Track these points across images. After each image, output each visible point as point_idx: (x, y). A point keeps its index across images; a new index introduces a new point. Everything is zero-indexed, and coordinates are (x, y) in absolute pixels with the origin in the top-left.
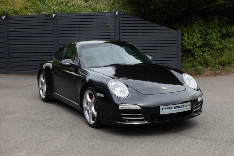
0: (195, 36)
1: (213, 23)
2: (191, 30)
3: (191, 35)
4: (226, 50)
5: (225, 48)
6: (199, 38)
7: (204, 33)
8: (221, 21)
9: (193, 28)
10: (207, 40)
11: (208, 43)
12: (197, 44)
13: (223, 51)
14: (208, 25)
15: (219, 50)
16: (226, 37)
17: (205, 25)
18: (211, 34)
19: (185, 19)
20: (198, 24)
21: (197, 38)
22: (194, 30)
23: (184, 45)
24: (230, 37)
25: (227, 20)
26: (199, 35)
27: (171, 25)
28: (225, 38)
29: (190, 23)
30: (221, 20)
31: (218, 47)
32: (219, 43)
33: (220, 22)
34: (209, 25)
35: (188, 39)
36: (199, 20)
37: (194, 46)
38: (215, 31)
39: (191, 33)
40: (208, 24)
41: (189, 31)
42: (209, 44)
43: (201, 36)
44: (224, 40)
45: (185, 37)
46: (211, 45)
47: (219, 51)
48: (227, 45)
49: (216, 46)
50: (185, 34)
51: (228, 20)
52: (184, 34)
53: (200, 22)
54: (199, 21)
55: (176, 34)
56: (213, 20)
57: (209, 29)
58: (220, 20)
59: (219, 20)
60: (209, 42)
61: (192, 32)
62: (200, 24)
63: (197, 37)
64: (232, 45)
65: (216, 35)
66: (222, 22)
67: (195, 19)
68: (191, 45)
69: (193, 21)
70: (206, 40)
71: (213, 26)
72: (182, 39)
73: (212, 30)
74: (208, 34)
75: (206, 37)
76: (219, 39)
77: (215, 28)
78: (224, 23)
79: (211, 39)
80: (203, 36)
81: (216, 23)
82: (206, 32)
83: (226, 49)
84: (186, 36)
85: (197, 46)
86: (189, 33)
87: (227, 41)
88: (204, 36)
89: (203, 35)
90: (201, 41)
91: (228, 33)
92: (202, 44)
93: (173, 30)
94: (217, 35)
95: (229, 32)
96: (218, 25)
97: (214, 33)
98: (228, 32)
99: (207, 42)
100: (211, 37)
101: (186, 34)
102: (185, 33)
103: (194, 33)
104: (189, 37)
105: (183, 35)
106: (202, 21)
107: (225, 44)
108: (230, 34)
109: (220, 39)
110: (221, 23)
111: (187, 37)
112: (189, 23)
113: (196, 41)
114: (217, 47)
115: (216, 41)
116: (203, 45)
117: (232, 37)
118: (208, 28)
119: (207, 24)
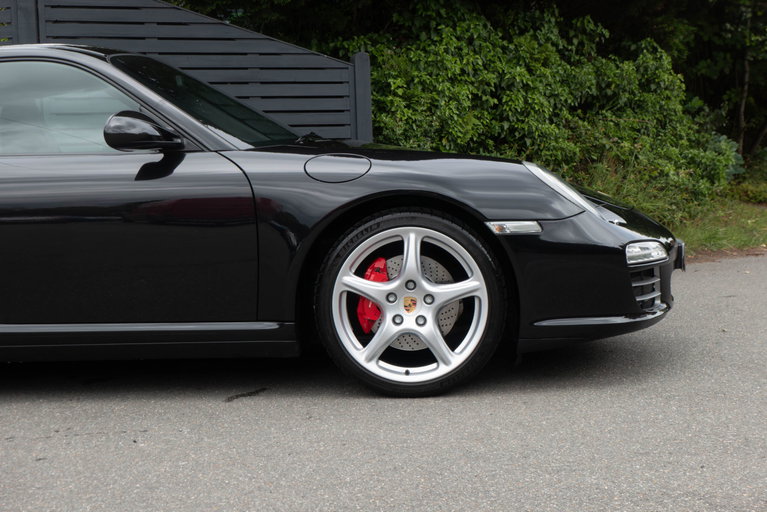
0: (443, 91)
1: (535, 37)
2: (422, 65)
3: (423, 90)
4: (600, 165)
5: (595, 158)
6: (467, 104)
7: (488, 84)
8: (575, 41)
9: (436, 54)
10: (507, 119)
11: (512, 130)
12: (456, 131)
13: (586, 171)
14: (512, 47)
15: (567, 164)
16: (602, 107)
17: (494, 45)
18: (526, 87)
19: (395, 17)
20: (459, 39)
21: (453, 104)
22: (440, 65)
23: (385, 132)
24: (619, 112)
25: (602, 35)
26: (465, 92)
27: (332, 45)
28: (598, 113)
29: (423, 36)
30: (576, 36)
31: (562, 149)
32: (567, 133)
33: (570, 42)
34: (517, 50)
35: (408, 107)
36: (464, 20)
37: (444, 142)
38: (544, 75)
39: (426, 78)
40: (511, 42)
41: (418, 69)
42: (517, 134)
43: (475, 97)
44: (593, 124)
45: (395, 94)
46: (528, 142)
47: (566, 167)
48: (604, 141)
49: (553, 143)
50: (396, 83)
51: (607, 34)
52: (391, 80)
53: (468, 31)
54: (464, 25)
55: (344, 75)
56: (536, 29)
57: (518, 64)
58: (572, 33)
59: (564, 35)
60: (519, 125)
61: (430, 75)
62: (470, 41)
63: (454, 98)
64: (626, 145)
65: (552, 95)
66: (581, 44)
67: (443, 11)
68: (426, 134)
69: (433, 24)
70: (502, 118)
71: (532, 54)
72: (381, 108)
73: (530, 71)
74: (510, 86)
75: (500, 100)
76: (565, 113)
77: (545, 64)
78: (590, 48)
79: (525, 113)
80: (484, 98)
81: (548, 40)
82: (501, 75)
83: (600, 160)
84: (400, 92)
85: (454, 141)
86: (416, 80)
87: (606, 126)
88: (493, 95)
89: (484, 92)
90: (479, 119)
91: (609, 92)
92: (487, 137)
93: (325, 60)
94: (557, 95)
95: (613, 86)
96: (558, 51)
97: (538, 84)
98: (609, 85)
99: (506, 125)
100: (526, 102)
101: (399, 82)
102: (395, 77)
103: (438, 81)
104: (413, 96)
105: (382, 88)
106: (478, 27)
107: (596, 139)
108: (615, 95)
109: (570, 118)
110: (574, 48)
111: (406, 97)
112: (418, 37)
113: (451, 118)
114: (555, 148)
115: (551, 122)
116: (491, 142)
117: (629, 111)
118: (509, 61)
119: (505, 43)
